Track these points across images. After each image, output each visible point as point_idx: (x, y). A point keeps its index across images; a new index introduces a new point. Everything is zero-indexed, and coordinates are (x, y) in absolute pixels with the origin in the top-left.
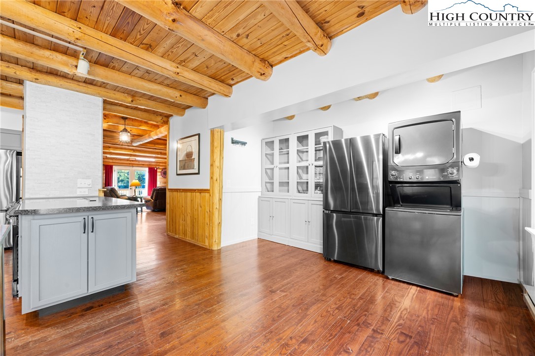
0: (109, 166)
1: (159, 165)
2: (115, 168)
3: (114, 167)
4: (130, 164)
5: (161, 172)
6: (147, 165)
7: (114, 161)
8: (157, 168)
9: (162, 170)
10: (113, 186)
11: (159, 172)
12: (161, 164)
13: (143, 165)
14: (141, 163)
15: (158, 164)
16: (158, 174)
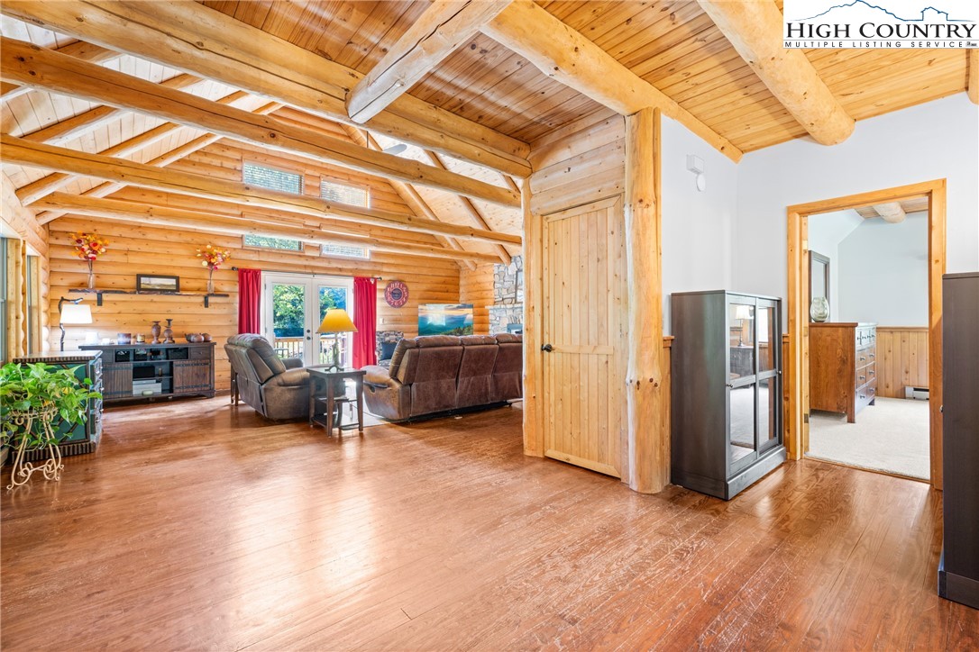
0: (250, 271)
1: (379, 272)
2: (266, 278)
3: (263, 274)
4: (305, 267)
5: (386, 290)
6: (351, 270)
7: (264, 258)
8: (376, 279)
9: (389, 286)
10: (262, 333)
11: (381, 290)
12: (385, 269)
13: (340, 270)
14: (334, 265)
15: (378, 268)
16: (379, 295)
